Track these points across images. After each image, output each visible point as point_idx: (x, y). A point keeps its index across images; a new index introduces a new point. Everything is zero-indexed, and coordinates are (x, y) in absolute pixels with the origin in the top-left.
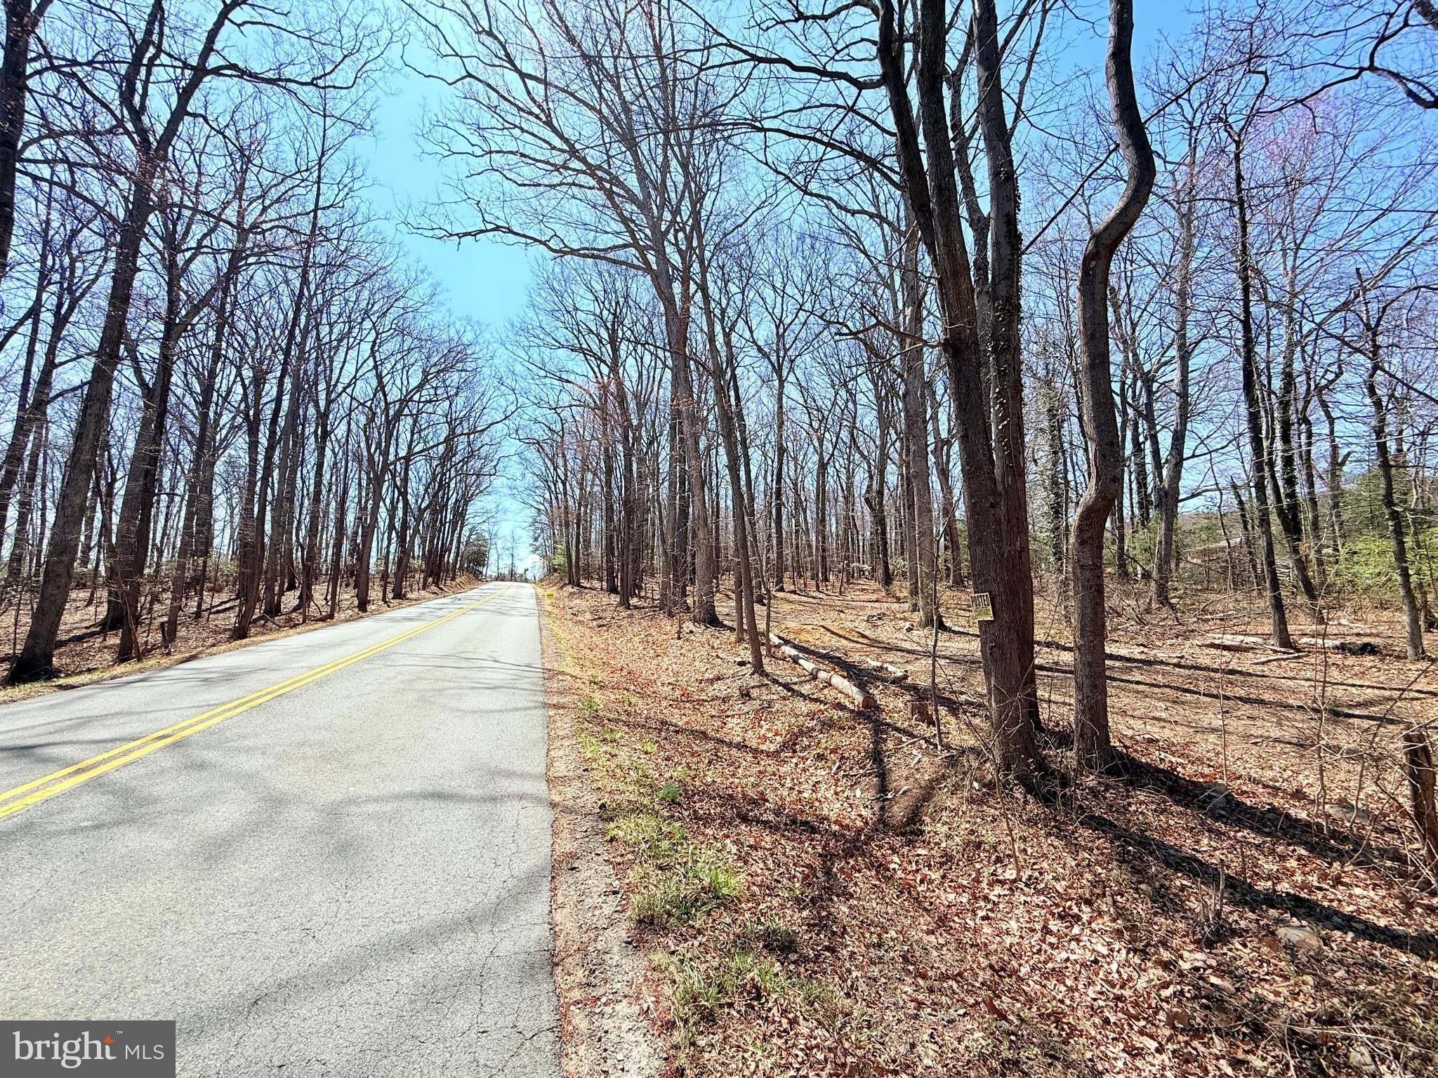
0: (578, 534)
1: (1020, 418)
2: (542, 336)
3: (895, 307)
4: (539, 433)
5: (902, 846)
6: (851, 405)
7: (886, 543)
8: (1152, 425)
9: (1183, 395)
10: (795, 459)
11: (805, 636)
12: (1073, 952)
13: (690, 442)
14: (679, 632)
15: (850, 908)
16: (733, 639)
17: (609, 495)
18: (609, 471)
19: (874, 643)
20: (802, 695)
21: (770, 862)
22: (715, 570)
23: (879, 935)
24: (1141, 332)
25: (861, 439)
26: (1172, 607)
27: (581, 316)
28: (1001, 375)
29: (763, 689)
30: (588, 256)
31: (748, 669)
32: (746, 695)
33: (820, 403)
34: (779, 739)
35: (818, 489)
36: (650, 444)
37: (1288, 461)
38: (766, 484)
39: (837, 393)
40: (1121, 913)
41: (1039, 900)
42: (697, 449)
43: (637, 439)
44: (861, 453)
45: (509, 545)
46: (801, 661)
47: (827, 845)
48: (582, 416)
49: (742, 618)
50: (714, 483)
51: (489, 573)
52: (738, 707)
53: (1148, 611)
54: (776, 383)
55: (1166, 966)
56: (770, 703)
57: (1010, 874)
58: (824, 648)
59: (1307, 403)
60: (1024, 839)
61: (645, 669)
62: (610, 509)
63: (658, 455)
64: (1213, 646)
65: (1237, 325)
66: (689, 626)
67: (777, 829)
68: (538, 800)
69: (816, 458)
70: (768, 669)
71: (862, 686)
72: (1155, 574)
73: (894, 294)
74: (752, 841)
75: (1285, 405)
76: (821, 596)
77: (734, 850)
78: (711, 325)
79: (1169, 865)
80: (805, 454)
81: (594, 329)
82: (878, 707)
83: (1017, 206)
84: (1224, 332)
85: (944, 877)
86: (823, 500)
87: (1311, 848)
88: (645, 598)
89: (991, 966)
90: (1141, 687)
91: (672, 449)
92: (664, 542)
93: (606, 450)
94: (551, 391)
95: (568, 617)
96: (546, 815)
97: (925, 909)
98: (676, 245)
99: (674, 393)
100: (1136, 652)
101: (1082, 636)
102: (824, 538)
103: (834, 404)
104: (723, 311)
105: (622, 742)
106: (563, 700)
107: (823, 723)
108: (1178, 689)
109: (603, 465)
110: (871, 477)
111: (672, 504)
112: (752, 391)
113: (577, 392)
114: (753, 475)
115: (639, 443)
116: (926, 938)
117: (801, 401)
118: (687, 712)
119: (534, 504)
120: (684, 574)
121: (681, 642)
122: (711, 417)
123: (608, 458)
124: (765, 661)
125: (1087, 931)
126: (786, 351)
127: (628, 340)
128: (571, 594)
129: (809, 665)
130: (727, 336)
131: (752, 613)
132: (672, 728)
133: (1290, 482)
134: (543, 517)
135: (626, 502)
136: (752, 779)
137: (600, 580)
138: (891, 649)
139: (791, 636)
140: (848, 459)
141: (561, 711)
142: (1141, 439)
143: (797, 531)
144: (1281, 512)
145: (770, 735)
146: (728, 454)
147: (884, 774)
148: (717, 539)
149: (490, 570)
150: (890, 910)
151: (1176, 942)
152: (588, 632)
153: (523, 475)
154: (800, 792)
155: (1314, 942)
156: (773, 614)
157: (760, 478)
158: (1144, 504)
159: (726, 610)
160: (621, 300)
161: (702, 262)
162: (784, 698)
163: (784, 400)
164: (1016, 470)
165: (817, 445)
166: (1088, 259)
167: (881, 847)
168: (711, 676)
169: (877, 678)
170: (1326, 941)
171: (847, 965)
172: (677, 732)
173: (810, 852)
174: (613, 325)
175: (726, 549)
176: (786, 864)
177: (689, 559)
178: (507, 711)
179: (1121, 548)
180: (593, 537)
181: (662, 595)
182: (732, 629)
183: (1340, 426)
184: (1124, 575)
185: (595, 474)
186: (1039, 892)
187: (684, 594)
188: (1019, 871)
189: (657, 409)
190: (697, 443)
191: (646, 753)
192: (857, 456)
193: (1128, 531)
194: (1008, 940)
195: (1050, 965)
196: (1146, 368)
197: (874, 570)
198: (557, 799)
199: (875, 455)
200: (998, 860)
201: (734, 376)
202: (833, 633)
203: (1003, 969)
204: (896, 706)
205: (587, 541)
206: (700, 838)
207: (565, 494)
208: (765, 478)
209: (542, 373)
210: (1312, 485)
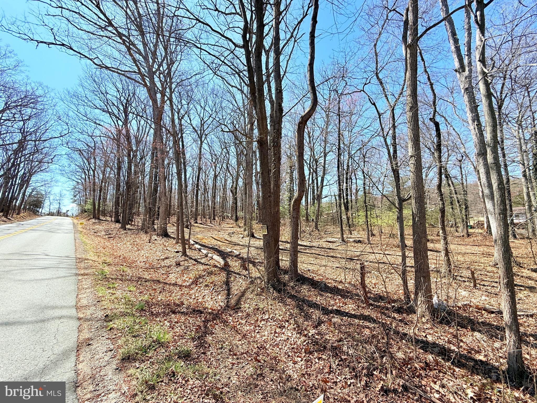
0: (100, 196)
1: (279, 169)
2: (86, 101)
3: (245, 123)
4: (80, 146)
5: (233, 314)
6: (227, 155)
7: (237, 207)
8: (317, 175)
9: (324, 167)
10: (205, 173)
11: (204, 241)
12: (282, 337)
13: (160, 161)
14: (150, 240)
15: (213, 338)
16: (174, 242)
17: (118, 179)
18: (119, 168)
19: (230, 242)
20: (201, 263)
21: (183, 327)
22: (168, 214)
23: (222, 345)
24: (316, 147)
25: (231, 168)
26: (318, 230)
27: (108, 96)
28: (275, 154)
29: (186, 262)
30: (115, 72)
31: (180, 254)
32: (178, 264)
33: (216, 153)
34: (191, 280)
35: (213, 185)
36: (141, 159)
37: (347, 189)
38: (193, 181)
39: (222, 150)
40: (296, 322)
41: (274, 323)
42: (163, 165)
43: (135, 156)
44: (230, 174)
45: (58, 198)
46: (202, 250)
47: (206, 317)
48: (107, 142)
49: (179, 234)
50: (170, 178)
51: (43, 211)
52: (174, 269)
53: (312, 231)
54: (199, 142)
55: (305, 336)
56: (188, 267)
57: (267, 317)
58: (211, 245)
59: (352, 173)
60: (271, 305)
61: (132, 256)
62: (118, 186)
63: (145, 164)
64: (327, 241)
65: (337, 149)
66: (155, 237)
67: (187, 314)
68: (70, 317)
69: (213, 173)
70: (188, 254)
71: (224, 258)
72: (315, 220)
73: (245, 119)
74: (176, 320)
75: (347, 173)
76: (212, 225)
77: (168, 324)
78: (173, 115)
79: (309, 306)
80: (209, 171)
81: (116, 104)
82: (229, 266)
83: (282, 101)
84: (334, 151)
85: (246, 322)
86: (215, 189)
87: (341, 296)
88: (134, 225)
89: (258, 347)
90: (308, 254)
91: (152, 162)
92: (145, 201)
93: (118, 159)
94: (90, 127)
95: (92, 234)
96: (76, 324)
97: (239, 333)
98: (159, 77)
99: (154, 140)
100: (308, 244)
101: (292, 239)
102: (214, 203)
103: (222, 153)
104: (179, 110)
105: (118, 288)
106: (86, 272)
107: (209, 273)
108: (317, 254)
109: (116, 165)
110: (233, 182)
111: (150, 186)
112: (189, 144)
113: (104, 130)
114: (188, 177)
115: (136, 158)
116: (238, 342)
117: (209, 151)
118: (151, 273)
119: (76, 179)
120: (154, 215)
121: (150, 244)
122: (170, 152)
123: (119, 163)
124: (187, 250)
125: (287, 330)
126: (204, 131)
127: (134, 113)
128: (94, 223)
129: (204, 251)
130: (180, 120)
131: (183, 232)
132: (144, 280)
133: (347, 195)
134: (80, 186)
135: (127, 183)
136: (178, 297)
137: (111, 217)
138: (235, 245)
139: (198, 241)
140: (225, 175)
141: (86, 277)
142: (314, 179)
143: (204, 200)
144: (344, 203)
145: (187, 279)
146: (177, 168)
147: (229, 289)
148: (170, 202)
149: (45, 210)
150: (227, 336)
151: (308, 328)
152: (102, 241)
153: (70, 165)
154: (197, 300)
155: (340, 321)
156: (192, 232)
157: (191, 178)
158: (314, 199)
159: (172, 231)
160: (131, 95)
161: (171, 89)
162: (194, 265)
163: (202, 149)
164: (278, 186)
165: (214, 168)
166: (300, 123)
167: (226, 315)
168: (163, 258)
169: (230, 255)
170: (342, 320)
171: (209, 357)
172: (146, 281)
173: (199, 321)
174: (126, 104)
175: (174, 205)
176: (189, 327)
177: (157, 209)
178: (52, 278)
179: (307, 212)
180: (108, 197)
181: (143, 224)
182: (174, 238)
183: (358, 180)
184: (307, 220)
185: (111, 169)
186: (274, 321)
187: (153, 224)
188: (269, 315)
189: (146, 144)
190: (163, 161)
191: (130, 291)
192: (229, 174)
193: (309, 207)
194: (264, 338)
195: (275, 343)
196: (316, 157)
197: (232, 216)
198: (81, 316)
199: (235, 174)
200: (264, 313)
201: (182, 137)
202: (215, 239)
203: (261, 347)
204: (235, 265)
205: (105, 199)
206: (154, 322)
207: (94, 176)
208: (193, 179)
209: (86, 119)
210: (351, 197)
